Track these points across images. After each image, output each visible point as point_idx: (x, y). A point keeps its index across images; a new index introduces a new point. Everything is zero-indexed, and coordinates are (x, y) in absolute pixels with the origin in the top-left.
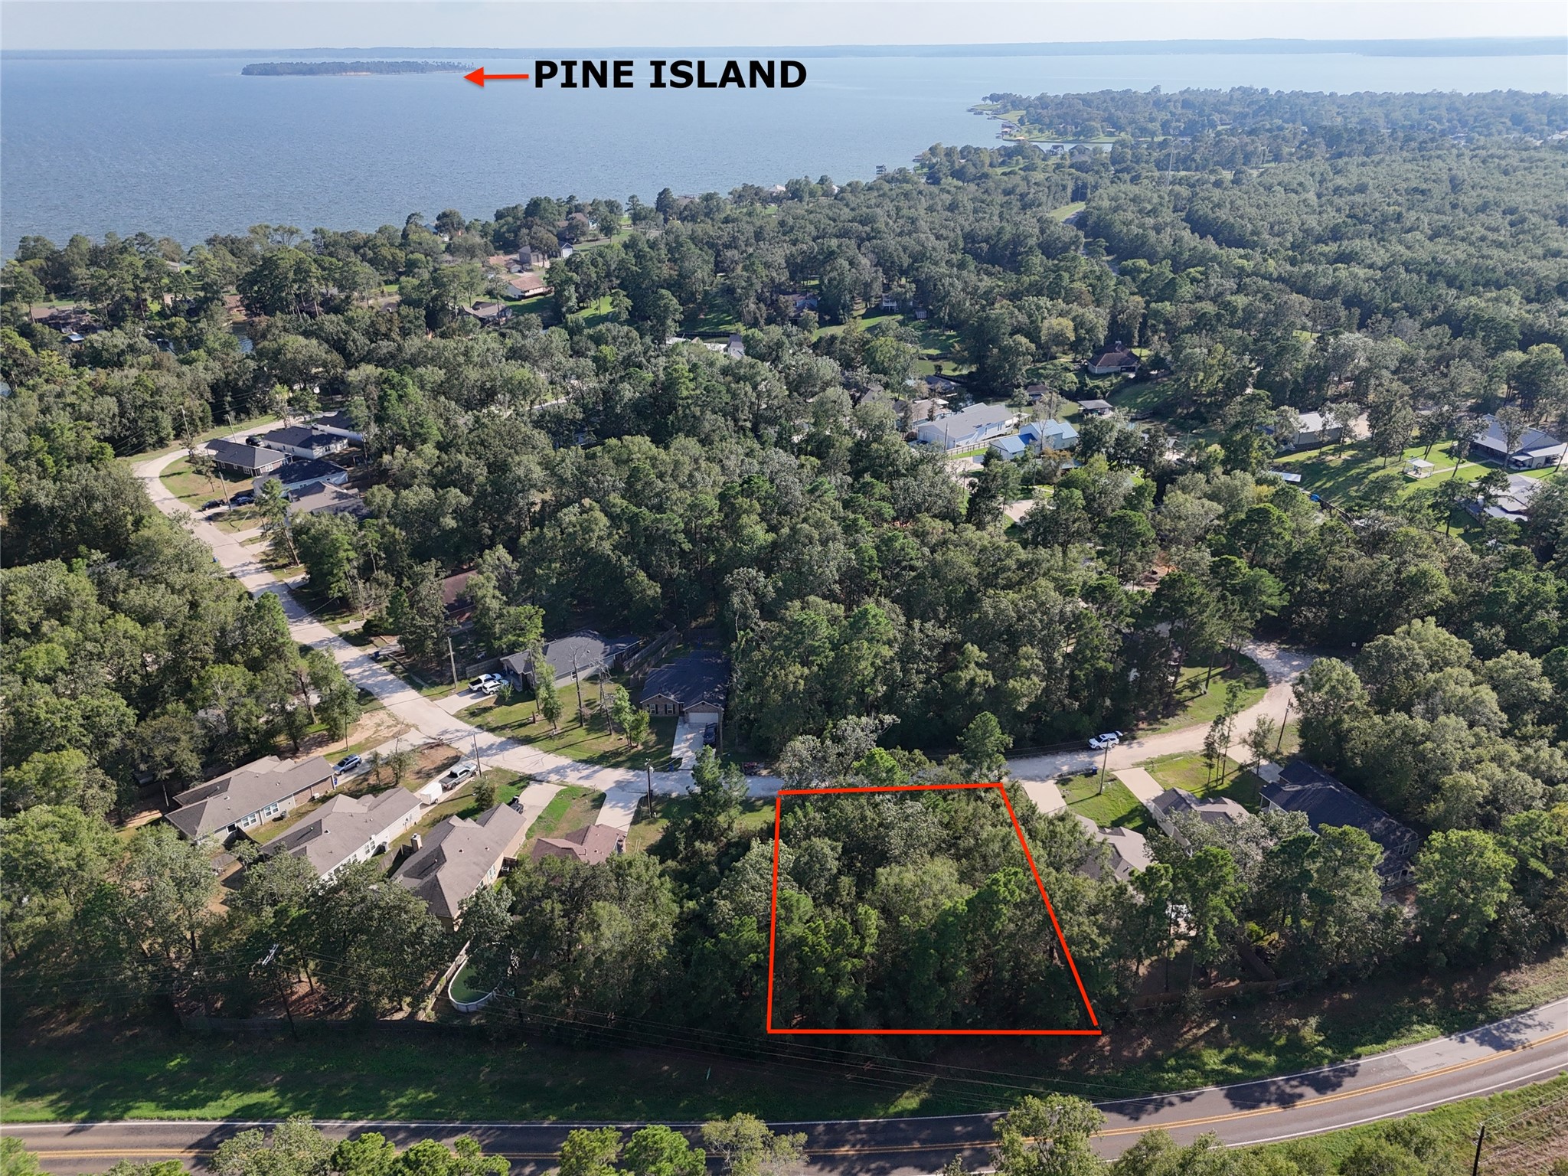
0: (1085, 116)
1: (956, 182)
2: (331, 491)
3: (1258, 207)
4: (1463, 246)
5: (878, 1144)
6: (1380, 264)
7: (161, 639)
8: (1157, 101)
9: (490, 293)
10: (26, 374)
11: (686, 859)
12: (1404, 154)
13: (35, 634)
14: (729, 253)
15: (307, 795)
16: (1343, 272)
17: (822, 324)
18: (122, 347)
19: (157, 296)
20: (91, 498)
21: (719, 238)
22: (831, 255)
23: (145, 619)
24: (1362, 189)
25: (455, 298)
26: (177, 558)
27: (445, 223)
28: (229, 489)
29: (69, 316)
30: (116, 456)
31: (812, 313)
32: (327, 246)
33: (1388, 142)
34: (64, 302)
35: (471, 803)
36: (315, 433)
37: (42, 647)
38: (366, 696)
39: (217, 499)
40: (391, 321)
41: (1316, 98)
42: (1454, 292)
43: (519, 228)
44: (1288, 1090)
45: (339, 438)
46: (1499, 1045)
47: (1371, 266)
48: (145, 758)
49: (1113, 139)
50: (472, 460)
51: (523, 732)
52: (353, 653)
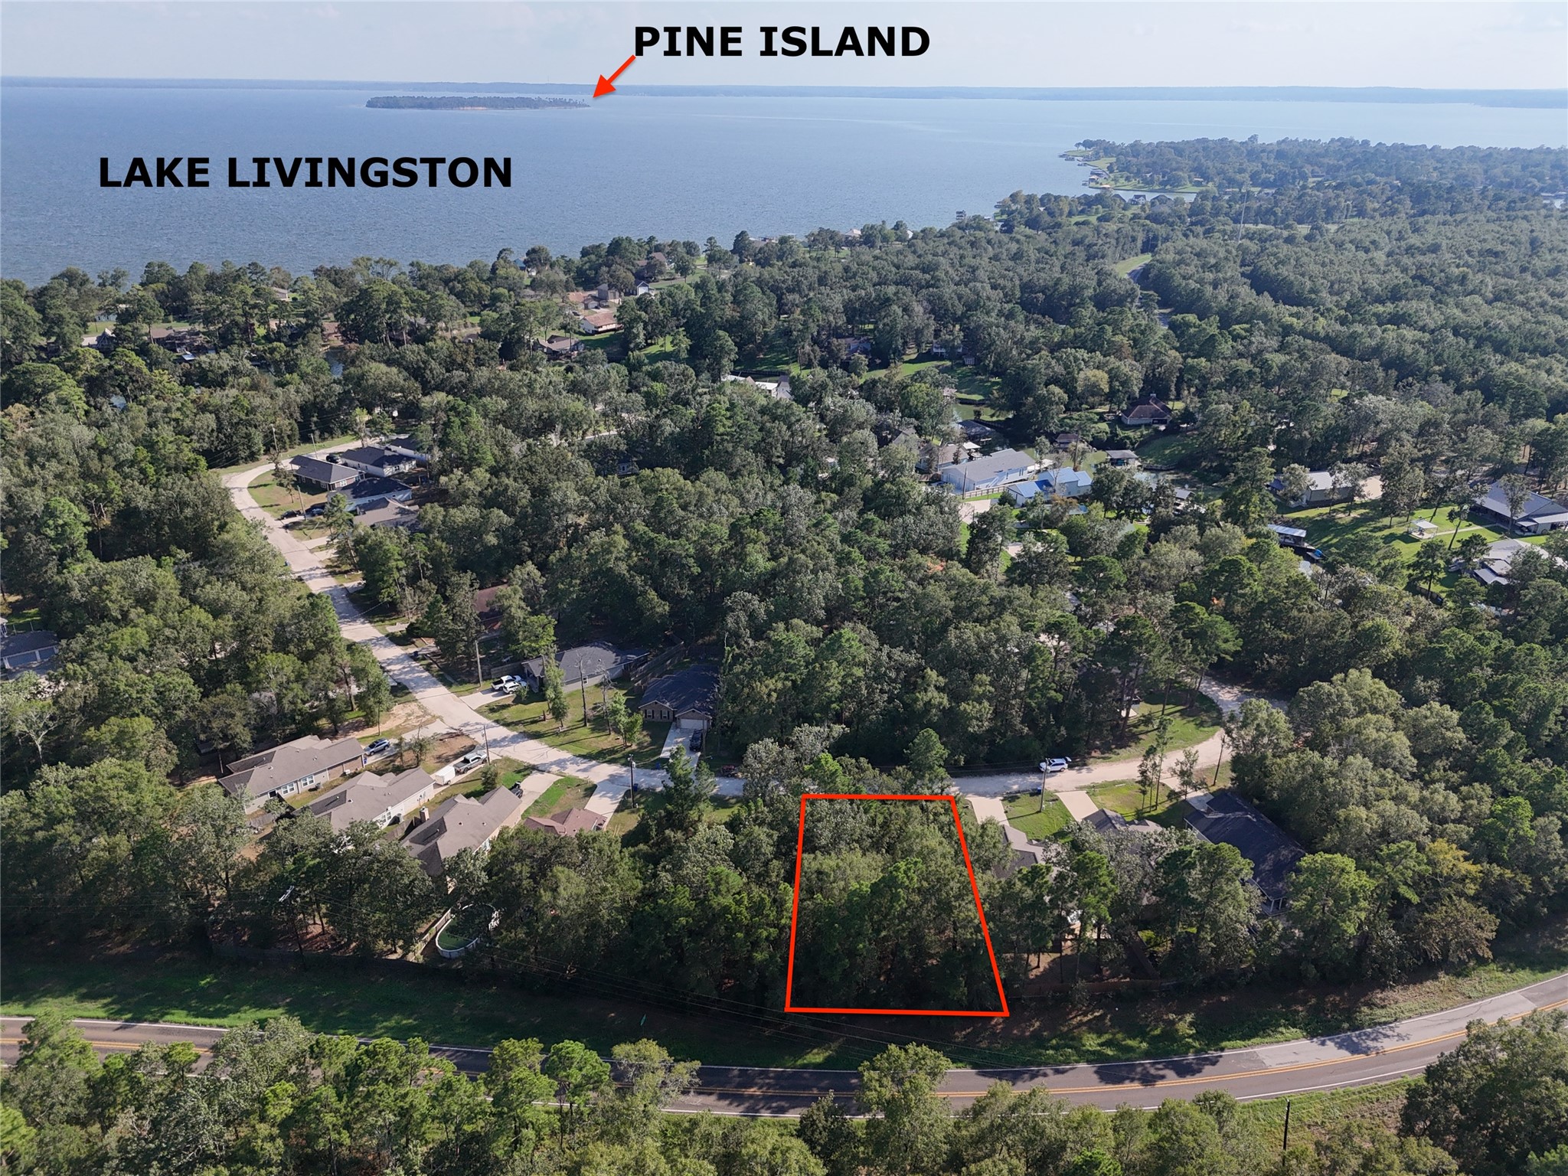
0: (1174, 165)
1: (1028, 231)
2: (394, 506)
3: (1323, 265)
4: (1520, 311)
5: (782, 1088)
6: (1432, 326)
7: (228, 629)
8: (1252, 150)
9: (564, 327)
10: (141, 389)
11: (657, 844)
12: (1490, 213)
13: (124, 620)
14: (790, 297)
15: (339, 770)
16: (1391, 333)
17: (872, 367)
18: (226, 368)
19: (264, 322)
20: (184, 504)
21: (784, 282)
22: (886, 302)
23: (217, 612)
24: (1435, 249)
25: (530, 331)
26: (251, 560)
27: (534, 257)
28: (307, 500)
29: (184, 337)
30: (210, 467)
31: (863, 357)
32: (421, 278)
33: (1477, 201)
34: (182, 324)
35: (478, 786)
36: (387, 453)
37: (128, 630)
38: (400, 690)
39: (295, 510)
40: (467, 352)
41: (1415, 153)
42: (1499, 357)
43: (600, 265)
44: (1153, 1071)
45: (409, 459)
46: (1354, 1049)
47: (1423, 329)
48: (204, 729)
49: (1197, 189)
50: (520, 484)
51: (534, 728)
52: (397, 651)
